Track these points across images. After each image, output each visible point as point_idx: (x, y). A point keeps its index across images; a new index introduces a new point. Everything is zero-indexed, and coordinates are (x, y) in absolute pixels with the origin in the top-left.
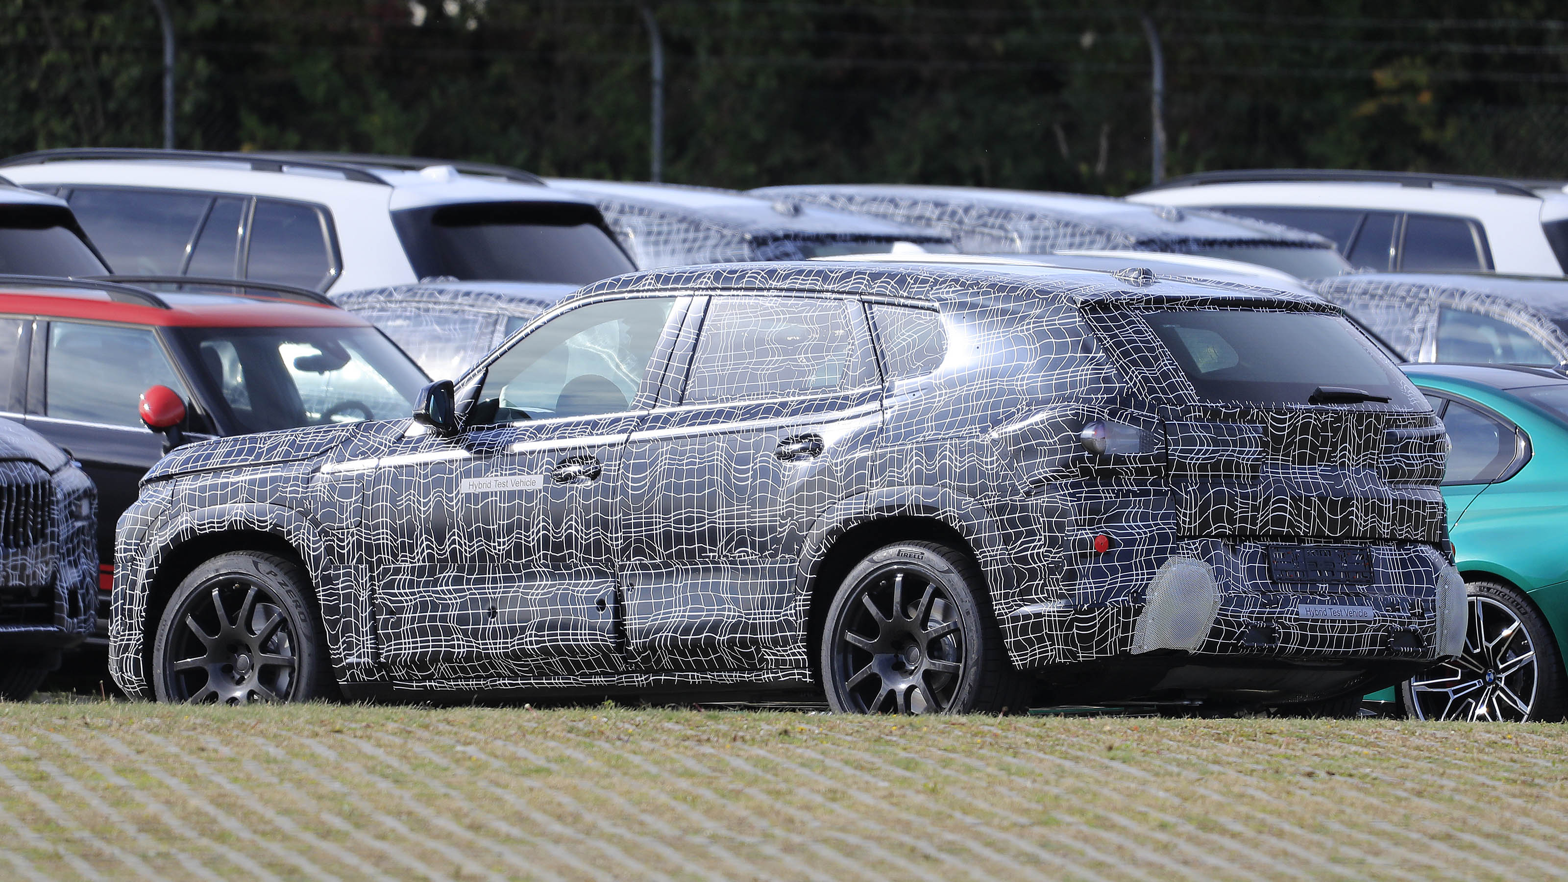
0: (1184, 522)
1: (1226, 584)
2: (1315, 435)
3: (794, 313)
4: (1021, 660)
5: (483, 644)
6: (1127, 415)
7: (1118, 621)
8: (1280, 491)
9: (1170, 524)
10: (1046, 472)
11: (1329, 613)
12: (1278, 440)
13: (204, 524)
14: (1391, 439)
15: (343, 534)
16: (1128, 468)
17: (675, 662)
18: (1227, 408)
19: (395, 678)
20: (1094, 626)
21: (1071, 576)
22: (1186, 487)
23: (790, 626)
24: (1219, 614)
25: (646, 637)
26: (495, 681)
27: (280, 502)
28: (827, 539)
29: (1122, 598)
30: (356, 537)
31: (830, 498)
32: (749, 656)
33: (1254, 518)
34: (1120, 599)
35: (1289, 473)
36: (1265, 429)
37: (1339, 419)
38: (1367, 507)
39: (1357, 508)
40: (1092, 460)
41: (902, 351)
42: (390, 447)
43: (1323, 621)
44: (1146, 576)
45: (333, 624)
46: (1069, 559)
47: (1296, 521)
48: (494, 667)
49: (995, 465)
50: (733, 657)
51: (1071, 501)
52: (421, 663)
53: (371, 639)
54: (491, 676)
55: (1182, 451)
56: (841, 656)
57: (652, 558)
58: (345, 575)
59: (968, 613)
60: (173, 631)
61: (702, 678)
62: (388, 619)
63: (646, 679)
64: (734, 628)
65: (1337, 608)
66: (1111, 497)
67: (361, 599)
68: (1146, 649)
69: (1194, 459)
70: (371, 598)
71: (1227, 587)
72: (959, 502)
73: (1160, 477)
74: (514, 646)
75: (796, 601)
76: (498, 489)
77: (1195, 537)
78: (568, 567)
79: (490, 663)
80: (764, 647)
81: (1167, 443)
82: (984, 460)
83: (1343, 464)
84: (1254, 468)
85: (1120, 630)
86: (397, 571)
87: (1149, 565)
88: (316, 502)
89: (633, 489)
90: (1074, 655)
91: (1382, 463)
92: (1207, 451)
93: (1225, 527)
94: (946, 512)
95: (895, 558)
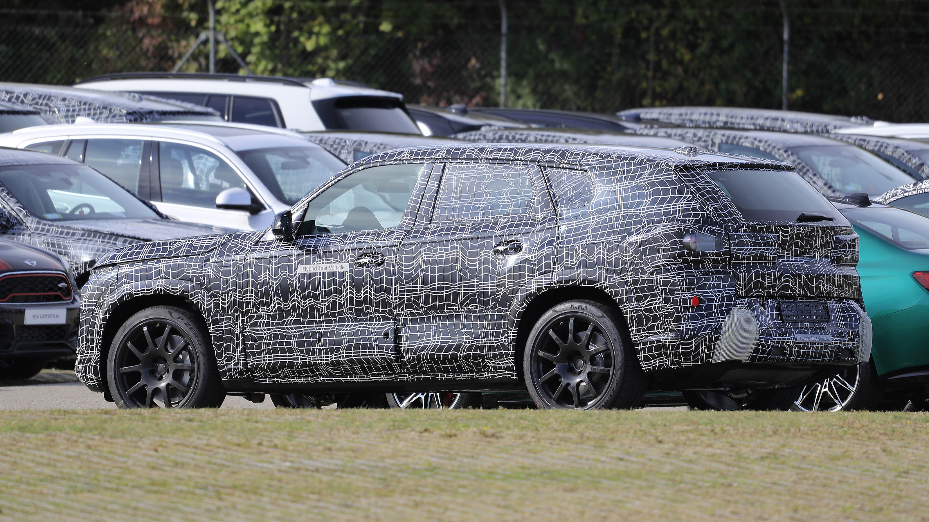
0: (739, 289)
1: (761, 323)
2: (802, 240)
3: (498, 172)
4: (647, 366)
5: (313, 358)
6: (708, 229)
7: (705, 344)
8: (787, 271)
9: (732, 290)
10: (662, 261)
11: (811, 339)
12: (785, 242)
13: (139, 291)
14: (838, 241)
15: (225, 296)
16: (709, 259)
17: (431, 367)
18: (760, 225)
19: (256, 377)
20: (692, 347)
21: (678, 319)
22: (740, 269)
23: (504, 347)
24: (758, 340)
25: (415, 353)
26: (318, 378)
27: (186, 279)
28: (527, 299)
29: (708, 332)
30: (233, 298)
31: (528, 276)
32: (478, 364)
33: (774, 286)
34: (707, 332)
35: (790, 261)
36: (779, 236)
37: (813, 231)
38: (827, 279)
39: (823, 280)
40: (689, 255)
41: (566, 194)
42: (251, 247)
43: (808, 343)
44: (720, 320)
45: (219, 347)
46: (677, 310)
47: (795, 288)
48: (318, 370)
49: (631, 258)
50: (468, 365)
51: (678, 278)
52: (274, 368)
53: (242, 355)
54: (316, 375)
55: (738, 249)
56: (536, 364)
57: (417, 310)
58: (226, 319)
59: (615, 340)
60: (119, 350)
61: (447, 376)
62: (254, 344)
63: (412, 377)
64: (469, 349)
65: (815, 336)
66: (700, 275)
67: (236, 333)
68: (721, 360)
69: (744, 254)
70: (242, 332)
71: (761, 325)
72: (610, 278)
73: (726, 264)
74: (332, 358)
75: (508, 333)
76: (321, 271)
77: (745, 297)
78: (365, 315)
79: (317, 369)
80: (487, 359)
81: (730, 245)
82: (624, 254)
83: (815, 256)
84: (774, 259)
85: (706, 350)
86: (259, 317)
87: (722, 313)
88: (208, 278)
89: (405, 271)
90: (679, 363)
91: (833, 255)
92: (751, 249)
93: (759, 292)
94: (602, 284)
95: (569, 309)
